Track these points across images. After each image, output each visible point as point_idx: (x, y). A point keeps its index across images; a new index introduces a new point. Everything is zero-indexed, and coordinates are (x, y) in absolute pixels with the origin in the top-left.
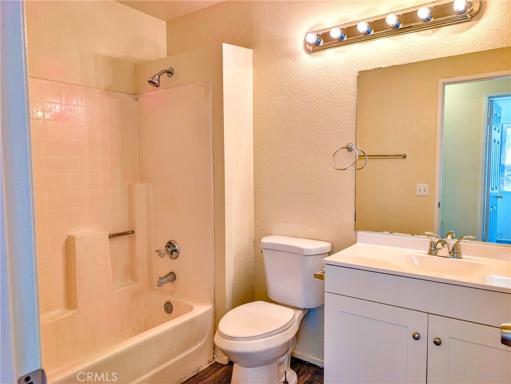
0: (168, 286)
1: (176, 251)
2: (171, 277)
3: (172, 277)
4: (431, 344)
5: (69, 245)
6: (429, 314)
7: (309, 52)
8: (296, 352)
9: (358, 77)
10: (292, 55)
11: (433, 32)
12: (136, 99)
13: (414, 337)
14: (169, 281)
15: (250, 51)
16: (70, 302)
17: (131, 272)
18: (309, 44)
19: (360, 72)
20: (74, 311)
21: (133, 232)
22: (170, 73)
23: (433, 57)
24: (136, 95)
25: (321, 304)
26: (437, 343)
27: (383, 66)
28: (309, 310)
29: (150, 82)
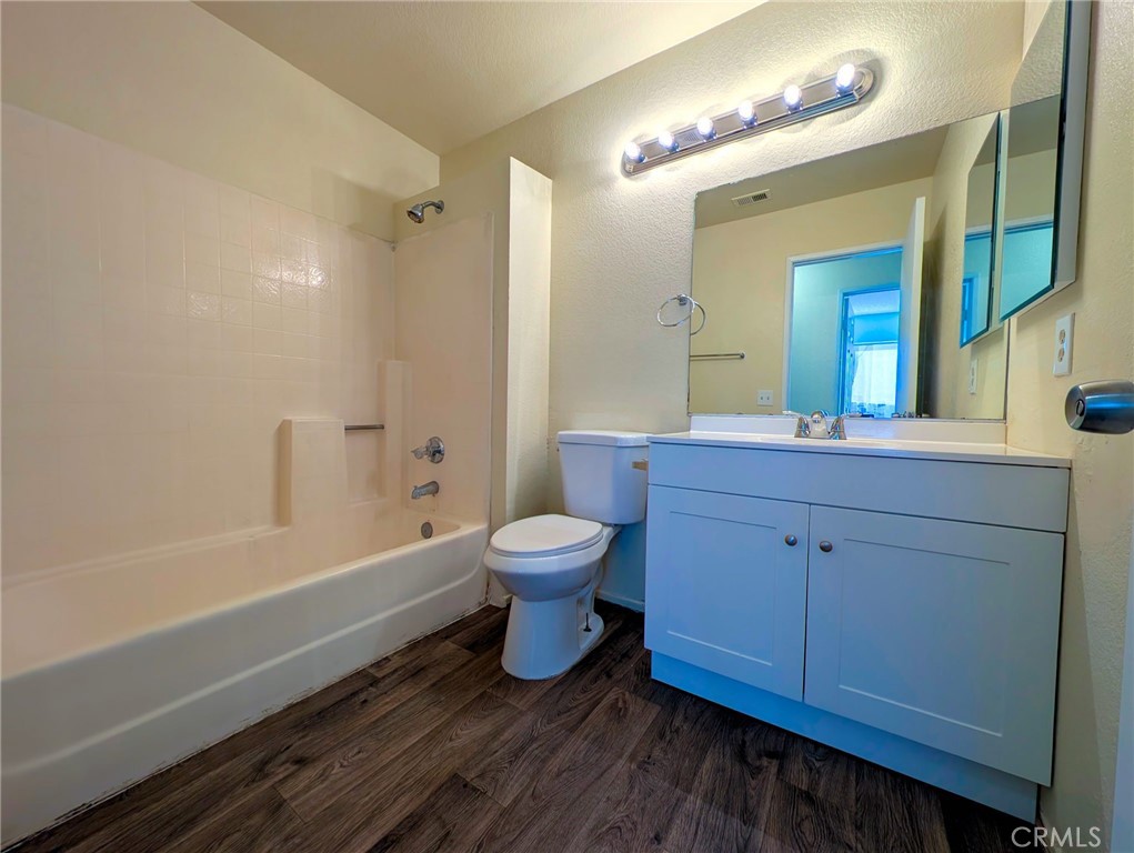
0: (426, 500)
1: (439, 452)
2: (431, 488)
3: (434, 488)
4: (815, 549)
5: (283, 433)
6: (810, 504)
7: (628, 174)
8: (602, 592)
9: (696, 201)
10: (606, 182)
11: (804, 126)
12: (394, 249)
13: (787, 542)
14: (428, 493)
15: (549, 182)
16: (281, 515)
17: (377, 482)
18: (629, 161)
19: (698, 194)
20: (286, 529)
21: (382, 427)
22: (439, 207)
23: (804, 161)
24: (393, 243)
25: (641, 518)
26: (826, 549)
27: (731, 181)
28: (623, 526)
29: (410, 213)
